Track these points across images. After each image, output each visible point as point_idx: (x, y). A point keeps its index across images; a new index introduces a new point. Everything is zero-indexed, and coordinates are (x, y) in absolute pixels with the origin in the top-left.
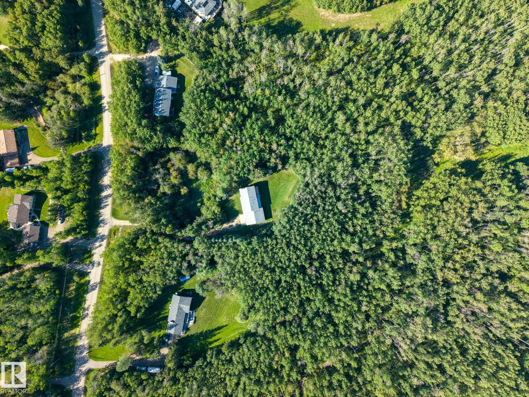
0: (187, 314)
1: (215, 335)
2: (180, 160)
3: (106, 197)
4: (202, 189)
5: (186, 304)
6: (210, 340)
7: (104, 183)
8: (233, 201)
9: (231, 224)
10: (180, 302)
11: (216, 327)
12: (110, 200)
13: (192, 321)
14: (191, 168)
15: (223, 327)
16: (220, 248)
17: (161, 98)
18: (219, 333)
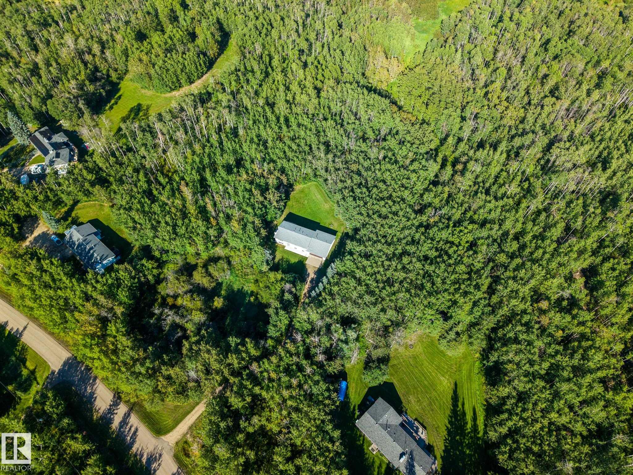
0: (402, 425)
1: (464, 414)
2: (178, 279)
3: (124, 422)
4: (236, 287)
5: (385, 411)
6: (469, 426)
7: (101, 411)
8: (282, 259)
9: (309, 279)
10: (376, 418)
11: (450, 401)
12: (134, 420)
13: (421, 430)
14: (199, 277)
15: (455, 392)
16: (331, 294)
17: (88, 247)
18: (463, 404)
